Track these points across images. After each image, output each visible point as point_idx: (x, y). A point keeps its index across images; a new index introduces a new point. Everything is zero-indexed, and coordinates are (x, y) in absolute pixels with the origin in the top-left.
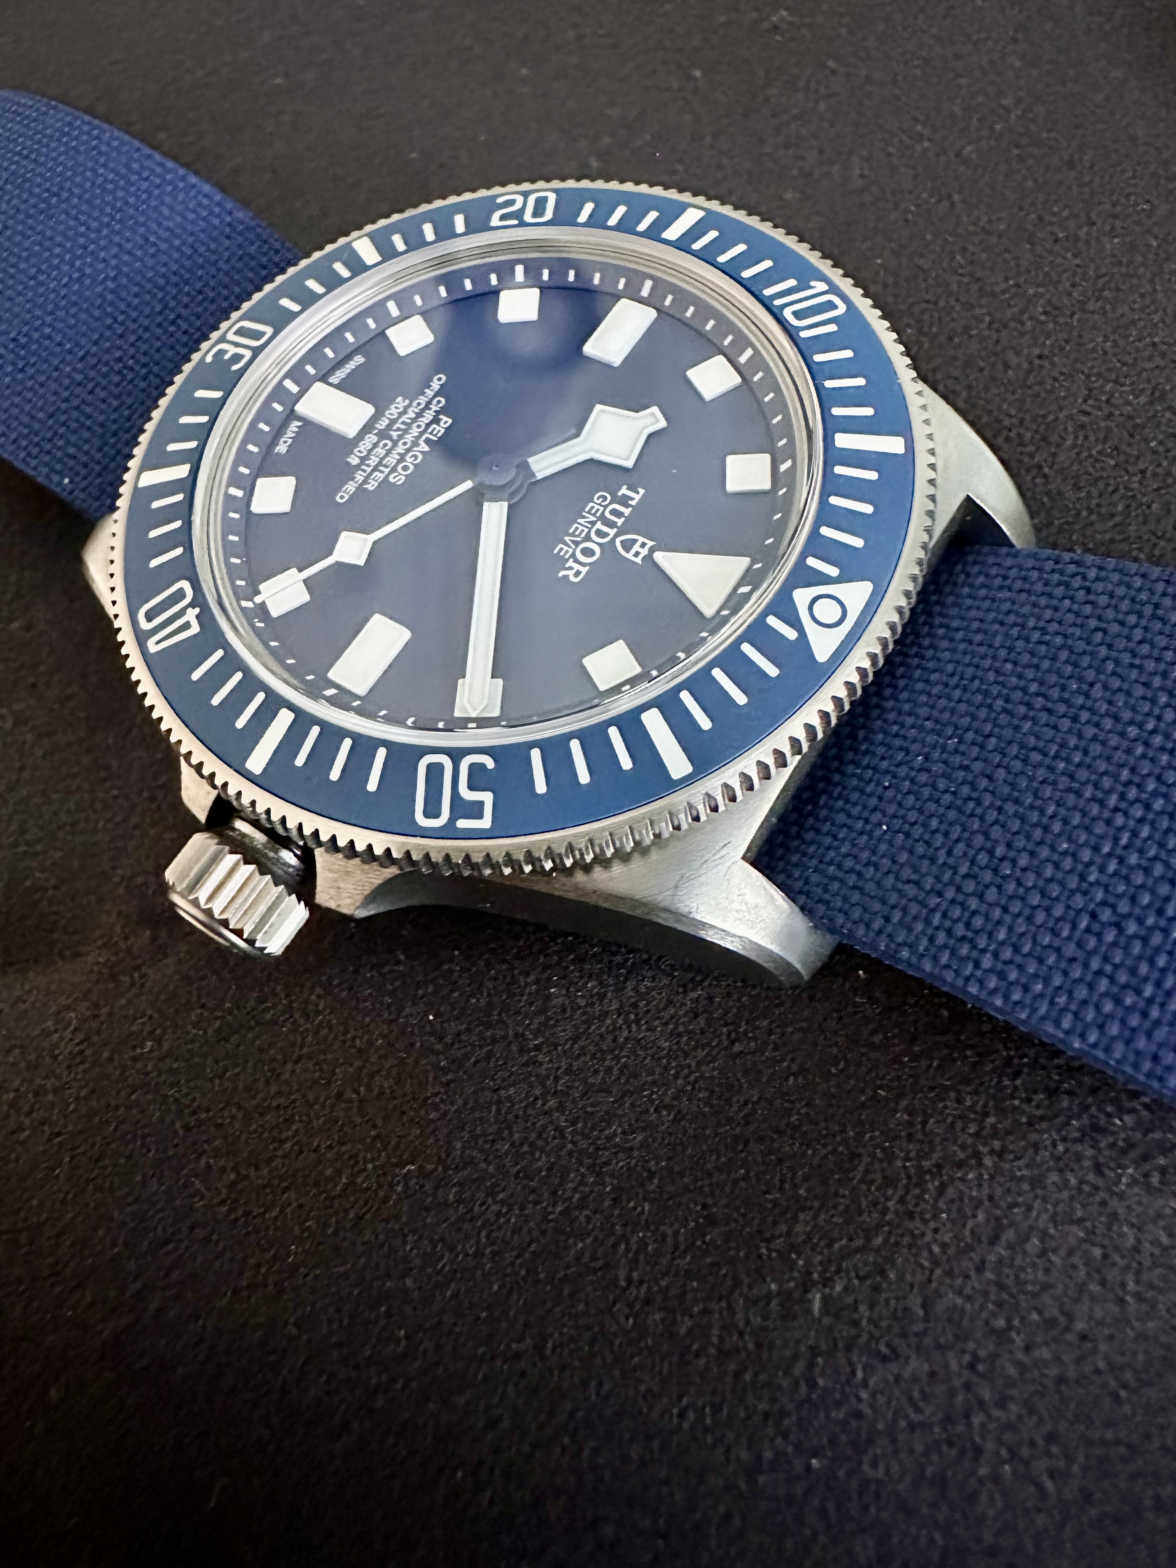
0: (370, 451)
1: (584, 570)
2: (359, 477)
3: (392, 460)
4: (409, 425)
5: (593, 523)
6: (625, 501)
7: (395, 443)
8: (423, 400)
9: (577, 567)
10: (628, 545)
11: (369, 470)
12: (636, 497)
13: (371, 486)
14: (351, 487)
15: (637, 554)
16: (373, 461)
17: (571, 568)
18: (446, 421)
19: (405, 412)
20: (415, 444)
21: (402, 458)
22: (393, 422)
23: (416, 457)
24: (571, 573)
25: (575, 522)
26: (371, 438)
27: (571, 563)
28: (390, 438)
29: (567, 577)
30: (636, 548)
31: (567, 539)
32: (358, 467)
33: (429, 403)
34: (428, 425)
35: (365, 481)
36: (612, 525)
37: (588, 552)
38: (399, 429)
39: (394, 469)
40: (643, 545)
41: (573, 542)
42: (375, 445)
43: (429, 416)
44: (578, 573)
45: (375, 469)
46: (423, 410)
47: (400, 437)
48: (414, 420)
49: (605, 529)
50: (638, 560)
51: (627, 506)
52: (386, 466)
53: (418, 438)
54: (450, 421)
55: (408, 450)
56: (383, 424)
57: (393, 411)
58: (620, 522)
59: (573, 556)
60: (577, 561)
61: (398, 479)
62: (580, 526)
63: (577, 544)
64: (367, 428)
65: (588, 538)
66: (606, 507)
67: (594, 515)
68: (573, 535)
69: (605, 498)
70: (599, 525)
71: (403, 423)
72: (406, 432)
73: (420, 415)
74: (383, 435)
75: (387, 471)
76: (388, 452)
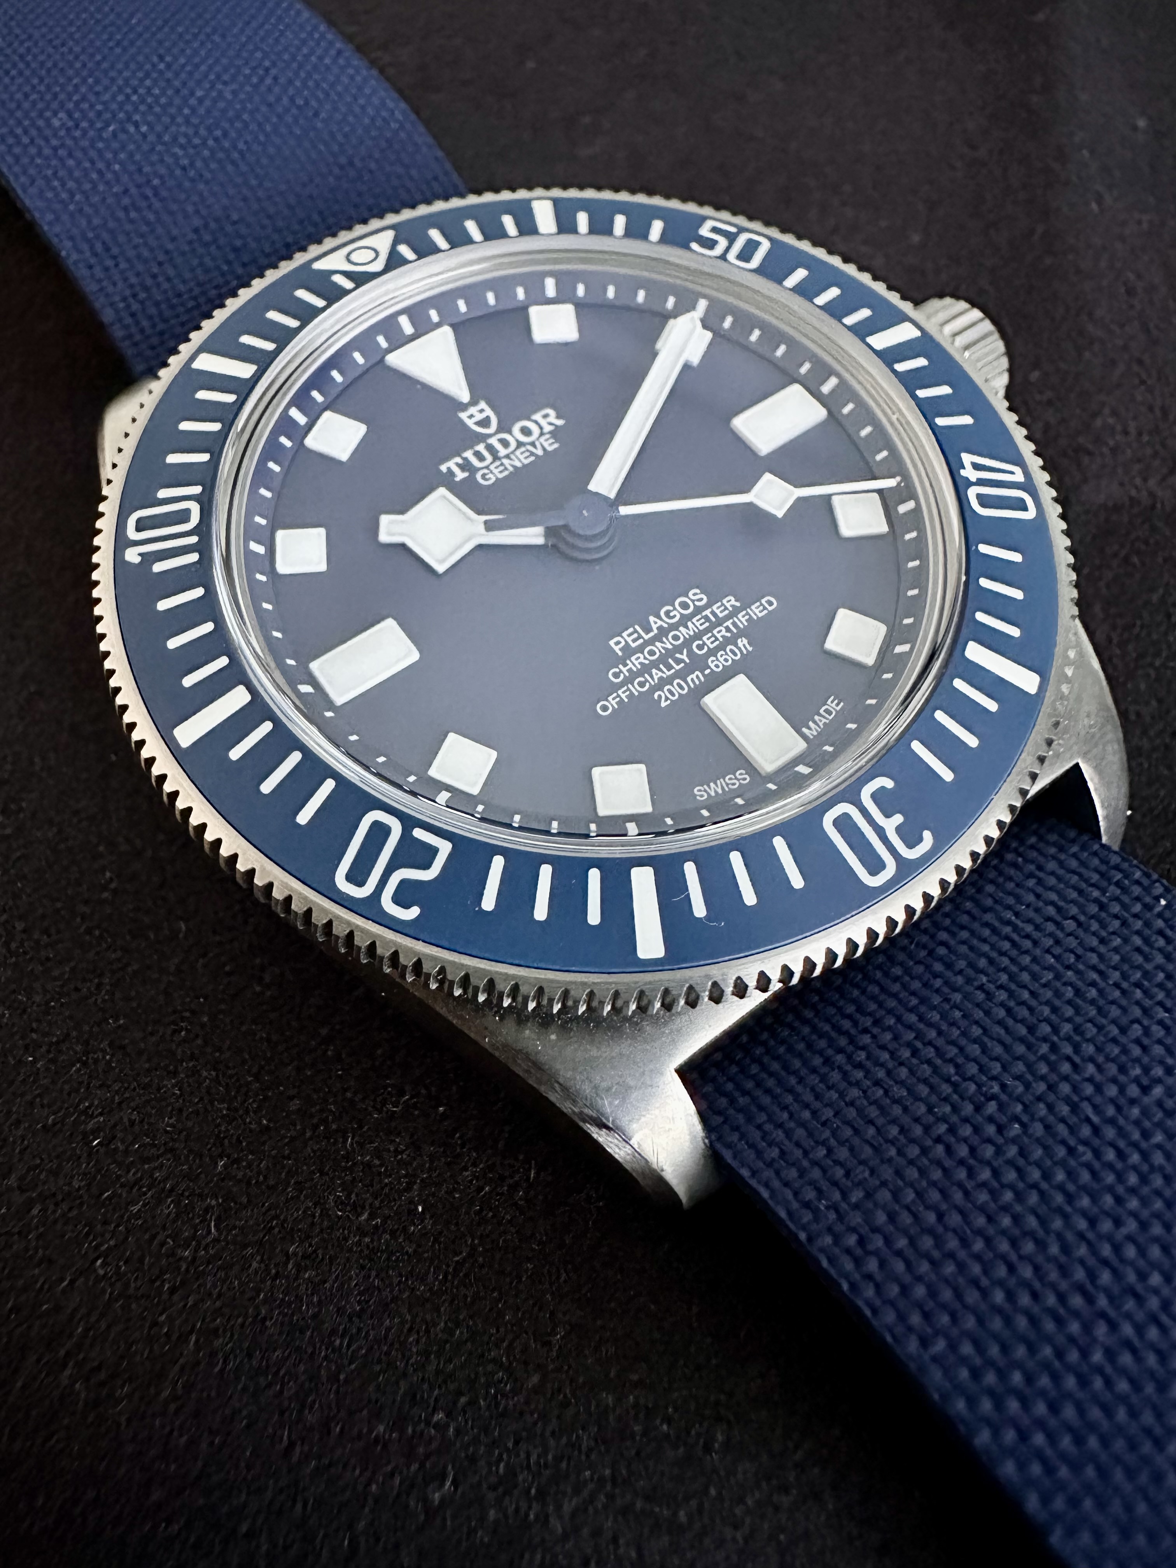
0: (722, 647)
1: (537, 417)
2: (742, 619)
3: (696, 624)
4: (663, 660)
5: (507, 456)
6: (466, 466)
7: (688, 643)
8: (636, 689)
9: (543, 422)
10: (485, 423)
11: (729, 623)
12: (452, 464)
13: (730, 602)
14: (757, 611)
15: (482, 411)
16: (720, 633)
17: (550, 424)
18: (616, 645)
19: (663, 682)
20: (663, 632)
21: (684, 621)
22: (682, 675)
23: (667, 613)
24: (553, 418)
25: (524, 466)
26: (716, 664)
27: (547, 428)
28: (691, 653)
29: (558, 417)
30: (479, 417)
31: (540, 452)
32: (742, 633)
33: (629, 680)
34: (641, 649)
35: (735, 612)
36: (490, 448)
37: (526, 431)
38: (678, 661)
39: (698, 610)
40: (471, 416)
41: (535, 447)
42: (713, 652)
43: (636, 662)
44: (546, 416)
45: (720, 622)
46: (640, 673)
47: (678, 649)
48: (655, 665)
49: (498, 446)
50: (483, 405)
51: (465, 459)
52: (707, 618)
53: (658, 638)
54: (612, 643)
55: (674, 627)
56: (695, 678)
57: (677, 690)
58: (481, 448)
59: (542, 434)
60: (541, 428)
61: (697, 597)
62: (521, 459)
63: (533, 444)
64: (716, 681)
65: (520, 444)
66: (487, 467)
67: (502, 464)
68: (532, 454)
69: (484, 477)
70: (502, 452)
71: (669, 667)
72: (670, 653)
73: (646, 669)
74: (698, 663)
75: (707, 612)
76: (698, 636)
